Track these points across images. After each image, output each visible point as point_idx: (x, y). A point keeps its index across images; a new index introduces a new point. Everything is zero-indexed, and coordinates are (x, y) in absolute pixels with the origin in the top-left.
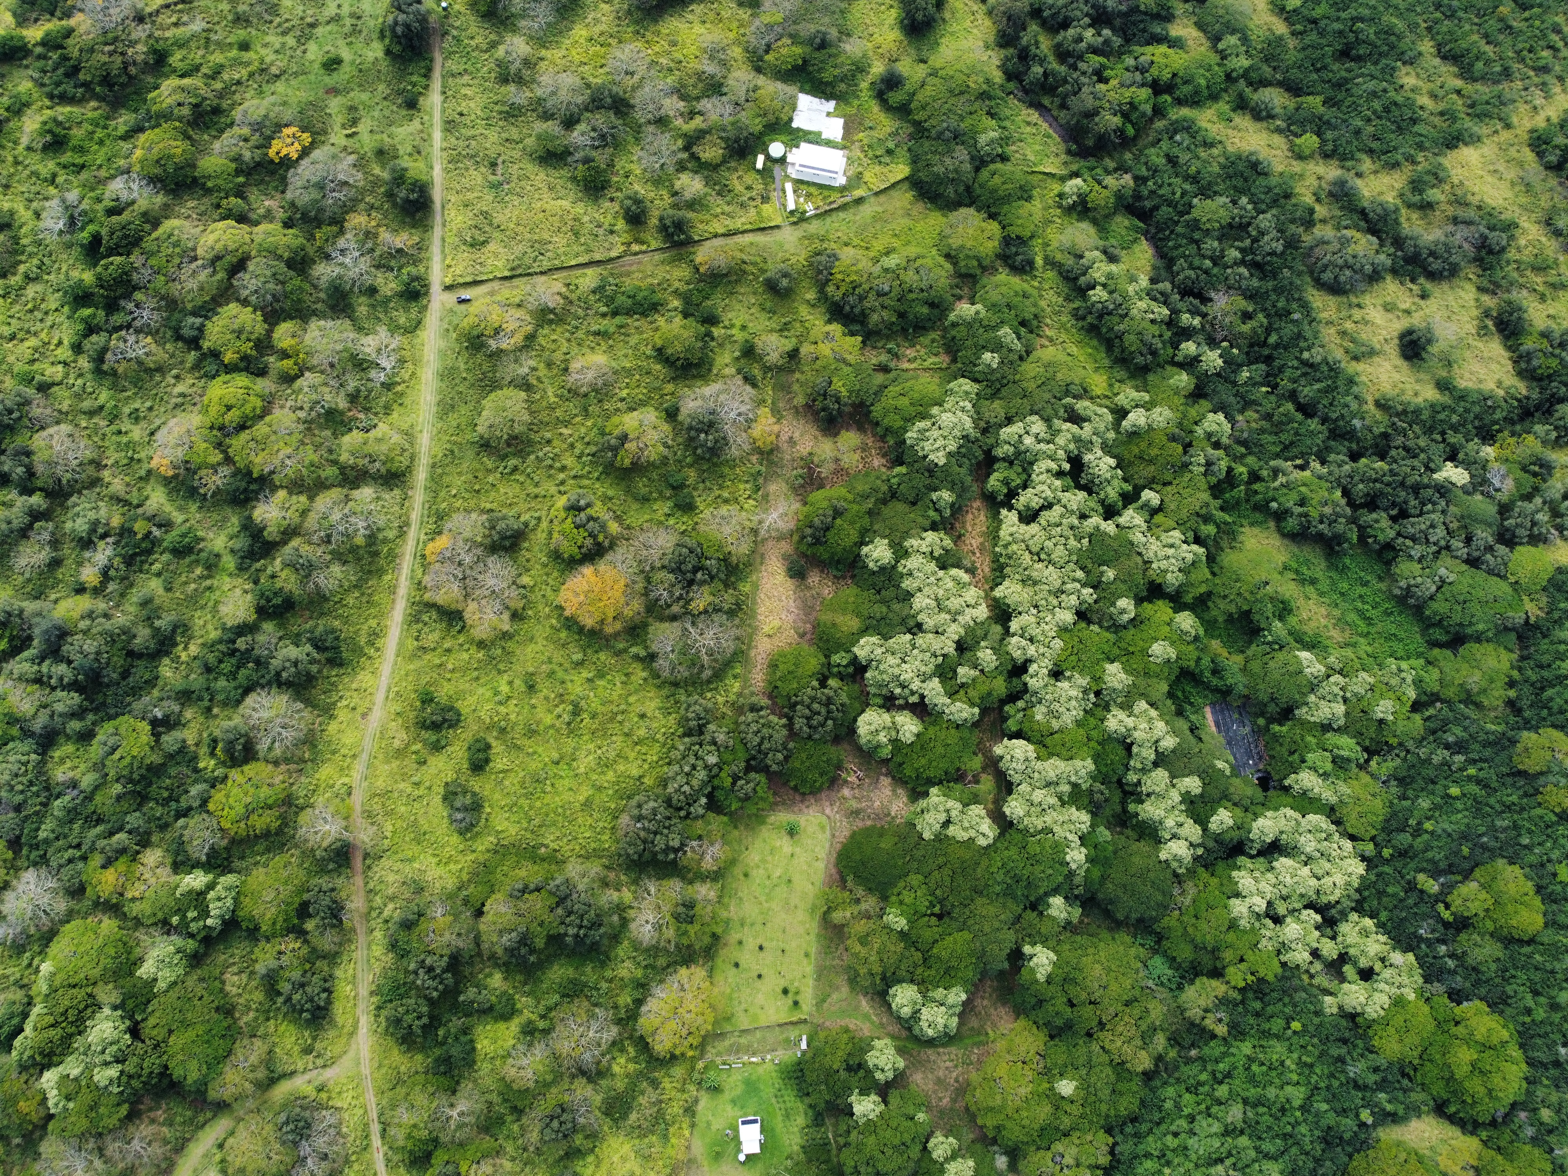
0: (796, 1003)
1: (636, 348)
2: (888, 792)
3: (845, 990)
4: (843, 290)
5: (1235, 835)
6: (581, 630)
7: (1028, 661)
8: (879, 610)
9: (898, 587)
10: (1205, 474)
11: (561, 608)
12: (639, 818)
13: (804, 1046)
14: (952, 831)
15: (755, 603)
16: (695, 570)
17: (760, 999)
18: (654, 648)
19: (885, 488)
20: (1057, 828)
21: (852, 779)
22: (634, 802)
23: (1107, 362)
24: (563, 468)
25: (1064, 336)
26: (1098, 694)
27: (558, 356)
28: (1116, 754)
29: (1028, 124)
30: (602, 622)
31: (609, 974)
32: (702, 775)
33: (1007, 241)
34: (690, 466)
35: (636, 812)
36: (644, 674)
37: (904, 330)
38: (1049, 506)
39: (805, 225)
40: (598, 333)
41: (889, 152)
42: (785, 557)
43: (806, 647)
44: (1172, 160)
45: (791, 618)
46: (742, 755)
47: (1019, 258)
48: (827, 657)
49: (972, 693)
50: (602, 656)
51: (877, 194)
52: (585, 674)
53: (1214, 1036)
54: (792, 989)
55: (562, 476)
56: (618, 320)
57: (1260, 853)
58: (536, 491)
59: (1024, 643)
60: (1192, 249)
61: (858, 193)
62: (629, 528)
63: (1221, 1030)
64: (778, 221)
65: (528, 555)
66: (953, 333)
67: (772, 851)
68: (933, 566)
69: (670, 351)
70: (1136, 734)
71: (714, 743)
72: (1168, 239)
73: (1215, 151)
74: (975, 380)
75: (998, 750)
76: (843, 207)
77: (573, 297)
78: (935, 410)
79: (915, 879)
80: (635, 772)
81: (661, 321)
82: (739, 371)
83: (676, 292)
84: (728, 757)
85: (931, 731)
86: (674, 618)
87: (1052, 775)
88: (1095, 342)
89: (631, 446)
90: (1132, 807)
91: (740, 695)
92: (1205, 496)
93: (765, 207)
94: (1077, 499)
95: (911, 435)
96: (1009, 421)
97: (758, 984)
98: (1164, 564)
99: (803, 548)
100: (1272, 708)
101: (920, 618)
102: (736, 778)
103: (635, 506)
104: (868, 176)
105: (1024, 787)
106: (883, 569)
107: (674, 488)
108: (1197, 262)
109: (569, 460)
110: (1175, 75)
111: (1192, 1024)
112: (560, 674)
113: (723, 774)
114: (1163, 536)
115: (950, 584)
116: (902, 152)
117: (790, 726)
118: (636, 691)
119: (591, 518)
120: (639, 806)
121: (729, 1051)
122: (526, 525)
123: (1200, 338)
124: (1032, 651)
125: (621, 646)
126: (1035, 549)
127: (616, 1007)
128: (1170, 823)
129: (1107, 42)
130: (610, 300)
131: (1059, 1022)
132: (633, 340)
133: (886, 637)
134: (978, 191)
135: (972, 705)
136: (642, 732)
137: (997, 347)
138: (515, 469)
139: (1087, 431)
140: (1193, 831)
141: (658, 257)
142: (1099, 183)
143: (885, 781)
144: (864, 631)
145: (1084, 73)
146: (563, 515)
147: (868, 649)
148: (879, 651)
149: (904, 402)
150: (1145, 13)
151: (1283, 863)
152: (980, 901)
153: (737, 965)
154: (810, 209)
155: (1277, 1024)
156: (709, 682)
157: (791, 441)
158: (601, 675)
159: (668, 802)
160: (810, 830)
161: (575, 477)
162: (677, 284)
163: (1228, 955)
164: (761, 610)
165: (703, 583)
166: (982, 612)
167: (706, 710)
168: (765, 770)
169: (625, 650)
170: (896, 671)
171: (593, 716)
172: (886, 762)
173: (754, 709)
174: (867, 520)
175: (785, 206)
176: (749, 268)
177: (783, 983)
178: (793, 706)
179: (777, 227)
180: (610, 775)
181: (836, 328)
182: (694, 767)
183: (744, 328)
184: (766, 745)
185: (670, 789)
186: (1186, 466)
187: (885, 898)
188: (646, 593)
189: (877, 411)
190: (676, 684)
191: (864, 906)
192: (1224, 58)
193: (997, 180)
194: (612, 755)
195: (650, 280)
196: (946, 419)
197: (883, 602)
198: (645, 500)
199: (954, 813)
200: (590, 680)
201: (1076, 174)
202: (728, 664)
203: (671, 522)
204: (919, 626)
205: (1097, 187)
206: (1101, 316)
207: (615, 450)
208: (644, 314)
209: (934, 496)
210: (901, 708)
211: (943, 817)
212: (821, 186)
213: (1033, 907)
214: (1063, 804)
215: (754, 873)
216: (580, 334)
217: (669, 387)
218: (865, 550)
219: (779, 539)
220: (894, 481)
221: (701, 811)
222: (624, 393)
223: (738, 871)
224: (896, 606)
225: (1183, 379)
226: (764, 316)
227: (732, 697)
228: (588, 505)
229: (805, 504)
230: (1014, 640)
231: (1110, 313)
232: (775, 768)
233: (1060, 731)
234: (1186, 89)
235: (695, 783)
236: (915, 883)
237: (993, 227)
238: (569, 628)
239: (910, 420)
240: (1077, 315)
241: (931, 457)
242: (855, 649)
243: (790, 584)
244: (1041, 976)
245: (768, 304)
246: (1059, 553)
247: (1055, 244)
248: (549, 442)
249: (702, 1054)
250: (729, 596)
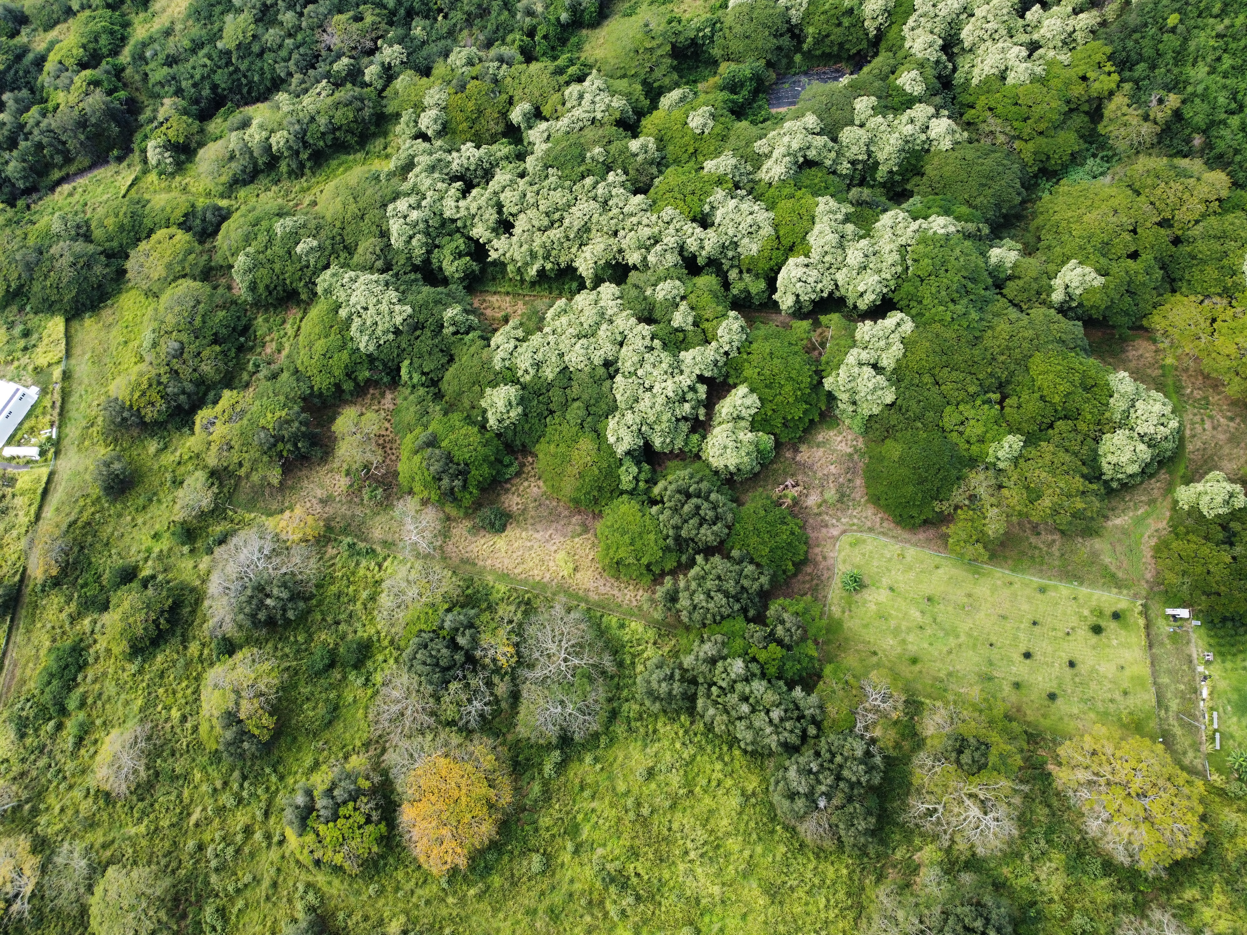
0: (1116, 616)
1: (121, 686)
2: (820, 452)
3: (1097, 544)
4: (156, 397)
5: (930, 72)
6: (495, 846)
7: (681, 249)
8: (576, 411)
9: (550, 385)
10: (510, 65)
11: (454, 872)
12: (810, 797)
13: (1184, 613)
14: (888, 361)
15: (525, 582)
16: (454, 645)
17: (1107, 669)
18: (552, 733)
19: (422, 391)
20: (902, 241)
21: (793, 492)
22: (782, 805)
23: (360, 156)
24: (248, 831)
25: (316, 190)
26: (737, 186)
27: (86, 807)
28: (816, 176)
29: (71, 195)
30: (491, 806)
31: (1058, 909)
32: (758, 686)
33: (185, 226)
34: (310, 638)
35: (800, 804)
36: (588, 759)
37: (241, 349)
38: (500, 207)
39: (66, 442)
40: (79, 742)
41: (26, 334)
42: (475, 530)
43: (599, 525)
44: (170, 62)
45: (558, 538)
46: (739, 624)
47: (209, 215)
48: (622, 493)
49: (708, 314)
50: (545, 821)
51: (68, 353)
52: (566, 857)
53: (1177, 114)
54: (1093, 620)
55: (258, 836)
56: (72, 703)
57: (954, 57)
58: (266, 883)
59: (658, 247)
60: (269, 57)
61: (57, 373)
62: (367, 745)
63: (1173, 100)
64: (44, 472)
65: (357, 916)
66: (261, 287)
67: (882, 617)
68: (536, 339)
69: (140, 632)
70: (795, 146)
71: (713, 661)
72: (250, 83)
73: (178, 27)
74: (327, 267)
75: (786, 301)
76: (65, 395)
77: (16, 769)
78: (343, 313)
79: (950, 418)
80: (735, 802)
81: (101, 645)
82: (210, 551)
83: (73, 619)
84: (738, 644)
85: (748, 372)
86: (515, 696)
87: (833, 238)
88: (334, 163)
89: (246, 708)
90: (882, 173)
91: (651, 623)
92: (534, 67)
93: (19, 485)
94: (500, 178)
95: (364, 344)
96: (384, 234)
97: (1082, 668)
98: (601, 107)
99: (467, 501)
100: (786, 41)
101: (597, 361)
102: (771, 637)
103: (339, 727)
104: (42, 360)
105: (840, 277)
106: (522, 401)
107: (332, 665)
108: (284, 53)
109: (241, 819)
110: (84, 46)
111: (1160, 136)
112: (557, 898)
113: (762, 656)
114: (568, 105)
115: (564, 319)
116: (34, 320)
117: (709, 551)
118: (610, 778)
119: (329, 793)
120: (792, 796)
121: (1191, 729)
122: (311, 909)
123: (365, 60)
124: (670, 240)
125: (536, 788)
126: (546, 222)
127: (1115, 907)
128: (908, 129)
129: (17, 101)
130: (43, 713)
131: (1159, 274)
132: (110, 689)
133: (613, 408)
134: (115, 244)
135: (724, 316)
136: (675, 779)
137: (295, 237)
138: (222, 912)
139: (423, 161)
140: (921, 111)
141: (19, 637)
143: (805, 454)
144: (599, 435)
145: (38, 124)
146: (310, 838)
147: (623, 432)
148: (629, 416)
149: (320, 346)
150: (9, 68)
151: (967, 34)
152: (987, 341)
153: (1052, 697)
154: (48, 433)
155: (1171, 41)
156: (621, 664)
157: (324, 502)
158: (573, 830)
159: (790, 749)
160: (858, 560)
161: (267, 814)
162: (64, 616)
163: (1078, 90)
164: (537, 574)
165: (475, 641)
166: (608, 289)
167: (659, 666)
168: (765, 596)
169: (546, 784)
170: (661, 400)
171: (634, 853)
172: (778, 445)
173: (673, 598)
174: (456, 418)
175: (29, 462)
176: (85, 516)
177: (1083, 633)
178: (681, 543)
179: (51, 475)
180: (733, 844)
181: (202, 416)
182: (745, 699)
183: (156, 536)
184: (730, 586)
185: (773, 741)
186: (496, 81)
187: (972, 462)
188: (467, 732)
189: (321, 383)
190: (614, 715)
191: (982, 491)
192: (90, 7)
193: (110, 222)
194: (701, 835)
195: (43, 652)
196: (358, 298)
197: (565, 405)
198: (335, 712)
199: (865, 356)
200: (576, 852)
201: (144, 151)
202: (601, 631)
203: (378, 678)
204: (607, 364)
205: (163, 129)
206: (306, 145)
207: (243, 734)
208: (82, 667)
209: (448, 330)
210: (710, 415)
211: (868, 371)
212: (28, 416)
213: (999, 285)
214: (867, 235)
215: (912, 649)
216: (70, 766)
217: (194, 648)
218: (492, 422)
219: (445, 534)
220: (416, 377)
221: (813, 699)
222: (175, 714)
223: (907, 671)
224: (575, 391)
225: (402, 82)
226: (153, 509)
227: (651, 634)
228: (309, 793)
229: (411, 492)
230: (652, 259)
231: (305, 132)
232: (764, 580)
233: (776, 227)
234: (104, 40)
235: (770, 697)
236: (956, 418)
237: (161, 234)
238: (488, 869)
239: (345, 342)
240: (297, 173)
241: (398, 320)
242: (621, 449)
243: (511, 532)
244: (1099, 281)
245: (141, 501)
246: (559, 197)
247: (211, 186)
248: (201, 847)
249: (1202, 774)
250: (505, 611)
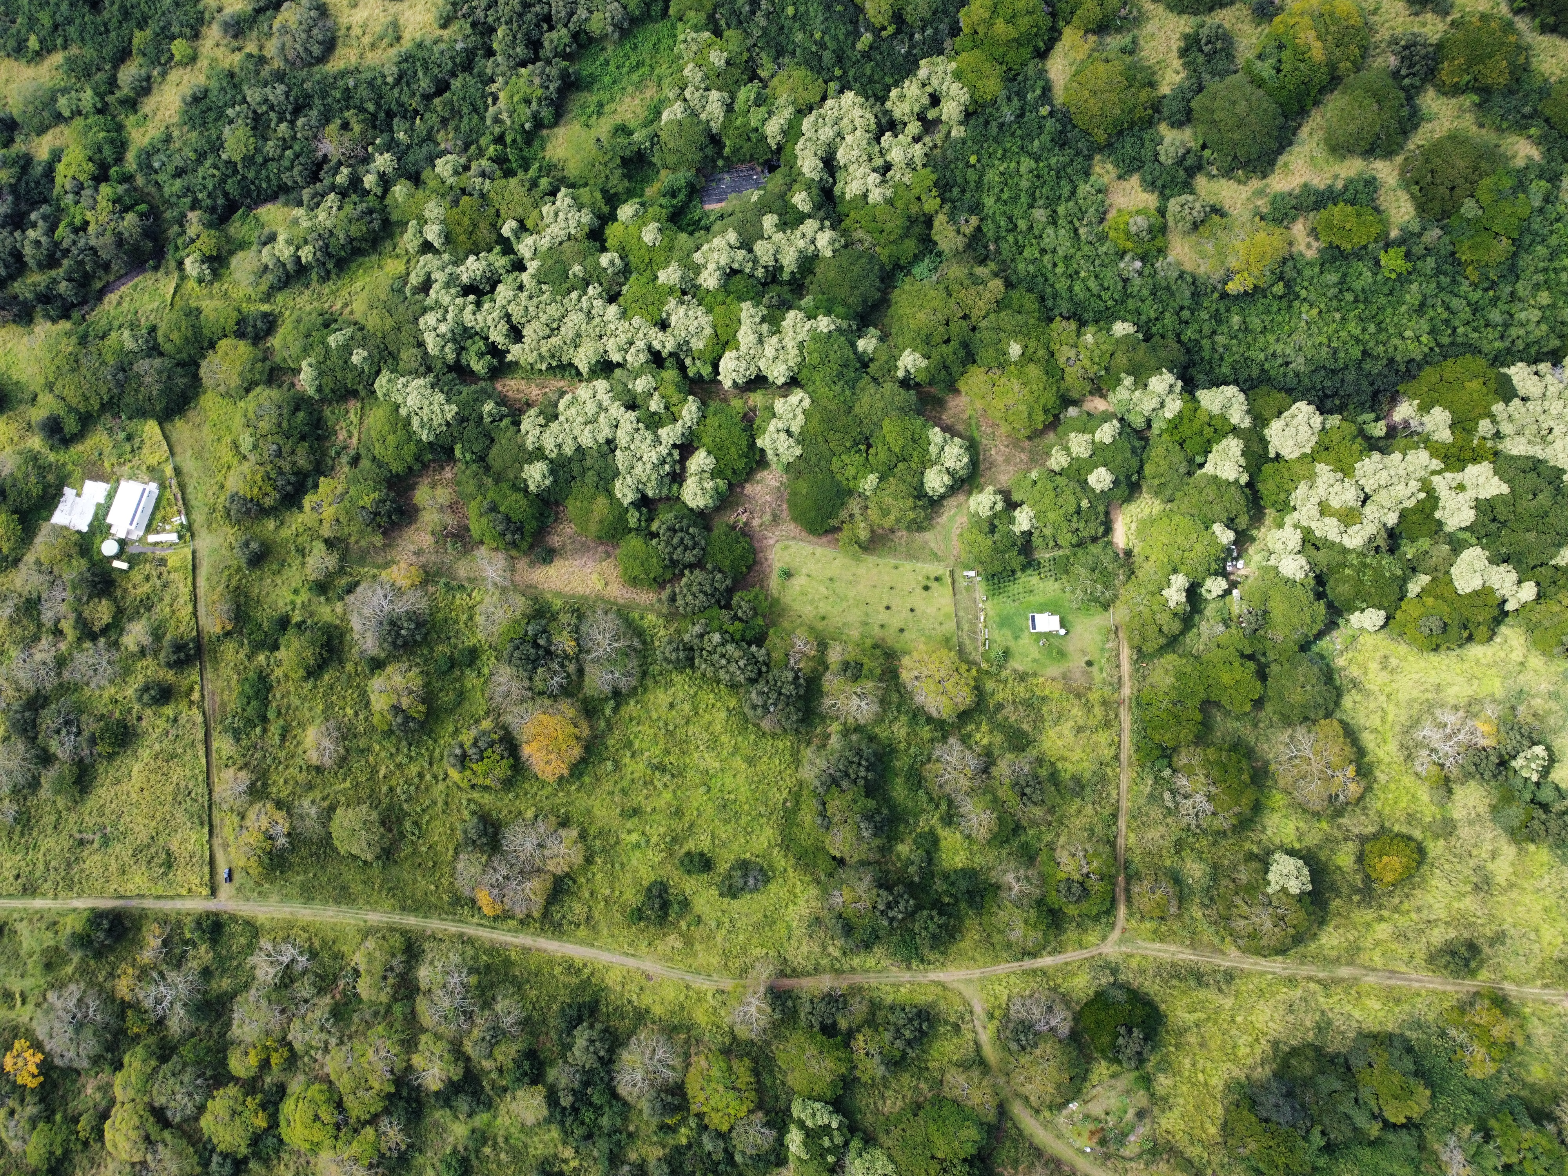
0: (937, 579)
1: (303, 699)
2: (759, 488)
3: (928, 536)
4: (269, 489)
5: (815, 191)
6: (583, 761)
7: (650, 348)
8: (591, 477)
9: (570, 459)
10: (493, 180)
11: (561, 778)
12: (765, 707)
13: (972, 574)
14: (795, 429)
15: (573, 596)
16: (537, 646)
17: (931, 611)
18: (608, 690)
19: (474, 466)
20: (800, 338)
21: (744, 518)
22: (750, 713)
23: (375, 258)
24: (421, 775)
25: (344, 293)
26: (684, 293)
27: (302, 777)
28: (738, 283)
29: (119, 304)
30: (578, 738)
31: (903, 746)
32: (730, 648)
33: (240, 335)
34: (432, 651)
35: (759, 711)
36: (632, 702)
37: (319, 438)
38: (508, 316)
39: (196, 526)
40: (283, 737)
41: (129, 438)
42: (532, 565)
43: (618, 552)
44: (180, 173)
45: (591, 564)
46: (715, 610)
47: (259, 324)
48: (630, 530)
49: (674, 400)
50: (611, 742)
51: (172, 454)
52: (627, 760)
53: (979, 229)
54: (925, 582)
55: (428, 777)
56: (271, 715)
57: (832, 175)
58: (440, 804)
59: (633, 350)
60: (273, 166)
61: (169, 471)
62: (488, 713)
63: (974, 221)
64: (187, 552)
65: (505, 812)
66: (327, 390)
67: (804, 593)
68: (554, 426)
69: (312, 662)
70: (723, 262)
71: (701, 636)
72: (259, 188)
73: (176, 133)
74: (378, 372)
75: (727, 384)
76: (182, 487)
77: (240, 762)
78: (403, 412)
79: (836, 464)
80: (723, 715)
81: (278, 672)
82: (341, 598)
83: (249, 657)
84: (716, 624)
85: (705, 440)
86: (581, 672)
87: (752, 338)
88: (354, 265)
89: (405, 702)
90: (786, 276)
91: (659, 615)
92: (513, 182)
93: (170, 563)
94: (503, 291)
95: (425, 436)
96: (421, 344)
97: (918, 612)
98: (573, 223)
99: (525, 546)
100: (710, 151)
101: (601, 441)
102: (735, 618)
103: (466, 705)
104: (152, 461)
105: (762, 364)
106: (552, 472)
107: (452, 667)
108: (286, 163)
109: (414, 769)
110: (90, 159)
111: (969, 246)
112: (625, 783)
113: (731, 629)
114: (546, 221)
115: (573, 410)
116: (132, 426)
117: (692, 566)
118: (648, 712)
119: (475, 744)
120: (754, 707)
121: (974, 640)
122: (473, 813)
123: (361, 169)
124: (641, 344)
125: (603, 724)
126: (548, 332)
127: (932, 740)
128: (801, 244)
129: (44, 218)
130: (250, 723)
131: (962, 353)
132: (295, 701)
133: (617, 473)
134: (184, 355)
135: (685, 400)
136: (687, 707)
137: (347, 349)
138: (416, 824)
139: (440, 277)
140: (809, 226)
141: (209, 674)
142: (193, 241)
143: (748, 489)
144: (610, 493)
145: (74, 243)
146: (468, 773)
147: (626, 490)
148: (629, 480)
149: (391, 440)
150: (19, 179)
151: (841, 156)
152: (857, 410)
153: (902, 630)
154: (179, 520)
155: (972, 176)
156: (644, 643)
157: (418, 553)
158: (629, 744)
159: (753, 681)
160: (787, 559)
161: (431, 764)
162: (241, 656)
163: (914, 209)
164: (580, 590)
165: (549, 641)
166: (601, 385)
167: (670, 642)
168: (730, 591)
169: (608, 721)
170: (649, 466)
171: (668, 752)
172: (731, 485)
173: (673, 599)
174: (505, 486)
175: (172, 545)
176: (234, 583)
177: (919, 590)
178: (674, 563)
179: (194, 553)
180: (724, 738)
181: (308, 501)
182: (723, 656)
183: (296, 592)
184: (708, 588)
185: (741, 678)
186: (482, 195)
187: (850, 493)
188: (553, 697)
189: (397, 467)
190: (644, 674)
191: (856, 511)
192: (80, 113)
193: (175, 336)
194: (705, 736)
195: (233, 683)
196: (413, 401)
197: (583, 473)
198: (462, 696)
199: (780, 426)
200: (633, 756)
201: (180, 264)
202: (629, 623)
203: (486, 671)
204: (609, 442)
205: (197, 244)
206: (329, 255)
207: (407, 718)
208: (269, 689)
209: (487, 420)
210: (684, 469)
211: (783, 436)
212: (156, 507)
213: (865, 365)
214: (779, 331)
215: (822, 611)
216: (282, 755)
217: (349, 667)
218: (532, 488)
219: (513, 570)
220: (468, 456)
221: (763, 651)
222: (350, 712)
223: (820, 625)
224: (589, 462)
225: (400, 190)
226: (286, 572)
227: (661, 621)
228: (461, 746)
229: (482, 543)
230: (629, 358)
231: (327, 246)
232: (728, 582)
233: (714, 327)
234: (107, 151)
235: (737, 654)
236: (839, 464)
237: (224, 345)
238: (581, 774)
239: (410, 435)
240: (325, 278)
241: (449, 416)
242: (626, 502)
243: (558, 563)
244: (924, 363)
245: (275, 567)
246: (553, 311)
247: (250, 290)
248: (391, 789)
249: (975, 663)
250: (564, 618)
